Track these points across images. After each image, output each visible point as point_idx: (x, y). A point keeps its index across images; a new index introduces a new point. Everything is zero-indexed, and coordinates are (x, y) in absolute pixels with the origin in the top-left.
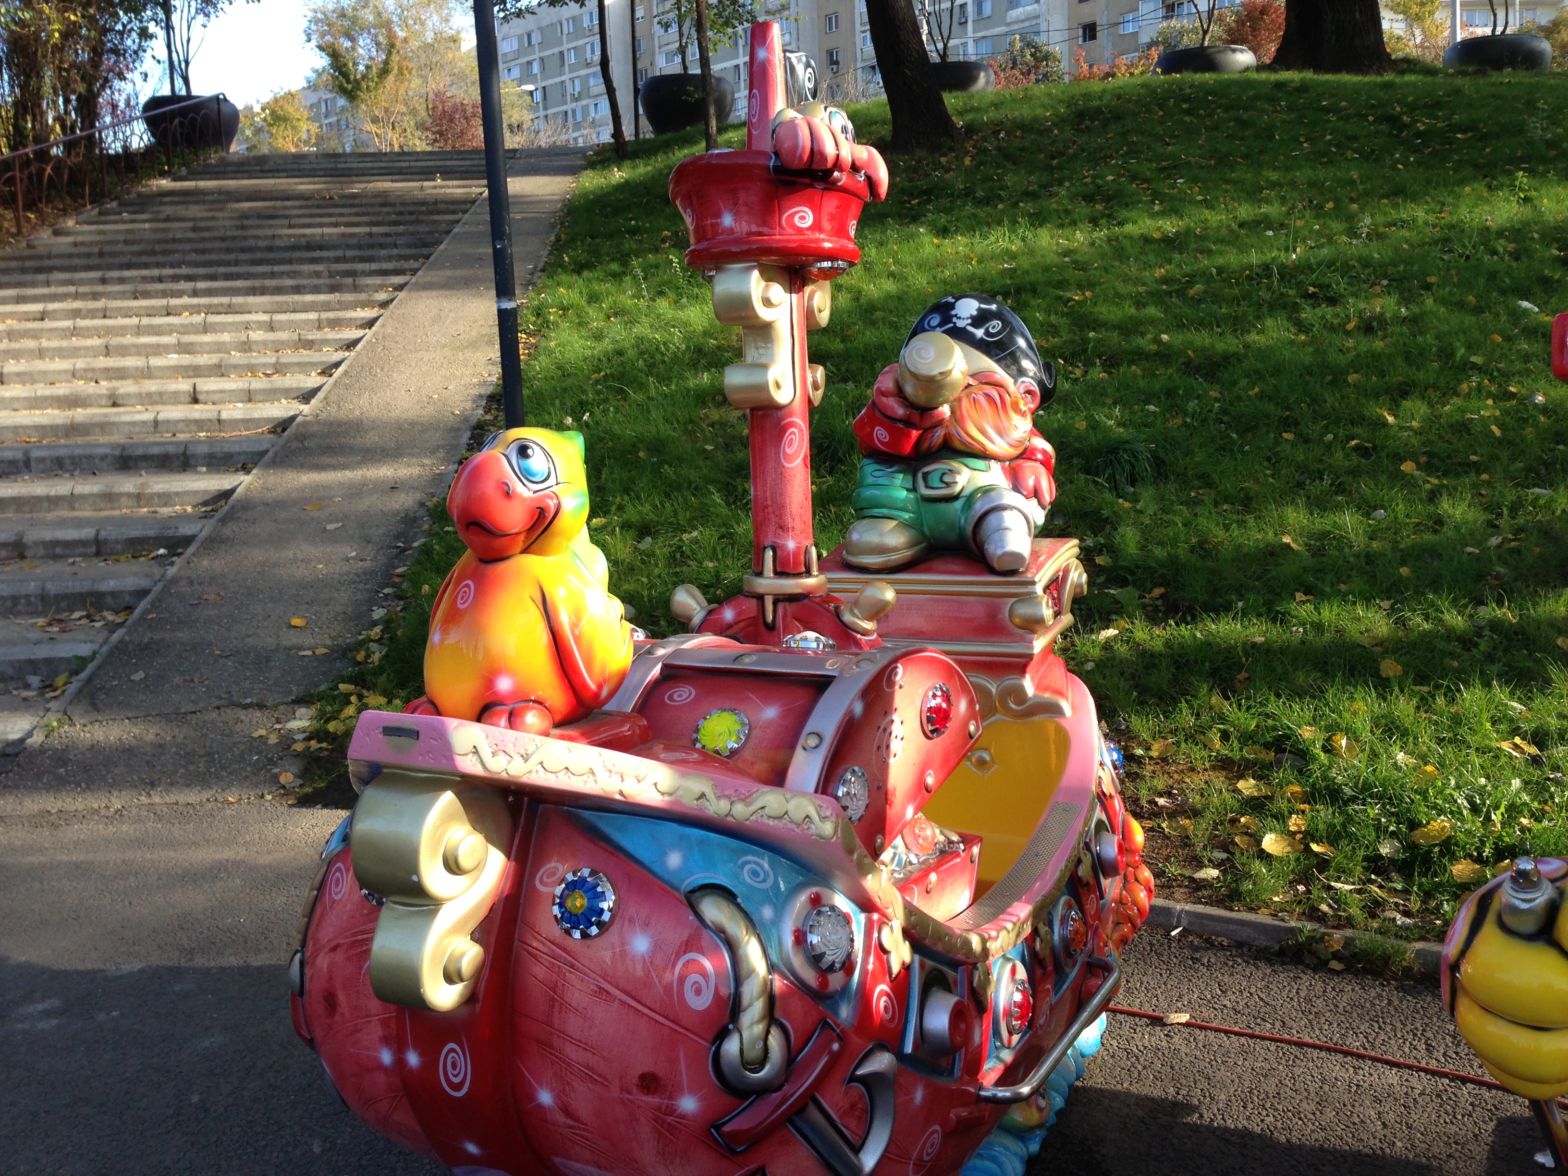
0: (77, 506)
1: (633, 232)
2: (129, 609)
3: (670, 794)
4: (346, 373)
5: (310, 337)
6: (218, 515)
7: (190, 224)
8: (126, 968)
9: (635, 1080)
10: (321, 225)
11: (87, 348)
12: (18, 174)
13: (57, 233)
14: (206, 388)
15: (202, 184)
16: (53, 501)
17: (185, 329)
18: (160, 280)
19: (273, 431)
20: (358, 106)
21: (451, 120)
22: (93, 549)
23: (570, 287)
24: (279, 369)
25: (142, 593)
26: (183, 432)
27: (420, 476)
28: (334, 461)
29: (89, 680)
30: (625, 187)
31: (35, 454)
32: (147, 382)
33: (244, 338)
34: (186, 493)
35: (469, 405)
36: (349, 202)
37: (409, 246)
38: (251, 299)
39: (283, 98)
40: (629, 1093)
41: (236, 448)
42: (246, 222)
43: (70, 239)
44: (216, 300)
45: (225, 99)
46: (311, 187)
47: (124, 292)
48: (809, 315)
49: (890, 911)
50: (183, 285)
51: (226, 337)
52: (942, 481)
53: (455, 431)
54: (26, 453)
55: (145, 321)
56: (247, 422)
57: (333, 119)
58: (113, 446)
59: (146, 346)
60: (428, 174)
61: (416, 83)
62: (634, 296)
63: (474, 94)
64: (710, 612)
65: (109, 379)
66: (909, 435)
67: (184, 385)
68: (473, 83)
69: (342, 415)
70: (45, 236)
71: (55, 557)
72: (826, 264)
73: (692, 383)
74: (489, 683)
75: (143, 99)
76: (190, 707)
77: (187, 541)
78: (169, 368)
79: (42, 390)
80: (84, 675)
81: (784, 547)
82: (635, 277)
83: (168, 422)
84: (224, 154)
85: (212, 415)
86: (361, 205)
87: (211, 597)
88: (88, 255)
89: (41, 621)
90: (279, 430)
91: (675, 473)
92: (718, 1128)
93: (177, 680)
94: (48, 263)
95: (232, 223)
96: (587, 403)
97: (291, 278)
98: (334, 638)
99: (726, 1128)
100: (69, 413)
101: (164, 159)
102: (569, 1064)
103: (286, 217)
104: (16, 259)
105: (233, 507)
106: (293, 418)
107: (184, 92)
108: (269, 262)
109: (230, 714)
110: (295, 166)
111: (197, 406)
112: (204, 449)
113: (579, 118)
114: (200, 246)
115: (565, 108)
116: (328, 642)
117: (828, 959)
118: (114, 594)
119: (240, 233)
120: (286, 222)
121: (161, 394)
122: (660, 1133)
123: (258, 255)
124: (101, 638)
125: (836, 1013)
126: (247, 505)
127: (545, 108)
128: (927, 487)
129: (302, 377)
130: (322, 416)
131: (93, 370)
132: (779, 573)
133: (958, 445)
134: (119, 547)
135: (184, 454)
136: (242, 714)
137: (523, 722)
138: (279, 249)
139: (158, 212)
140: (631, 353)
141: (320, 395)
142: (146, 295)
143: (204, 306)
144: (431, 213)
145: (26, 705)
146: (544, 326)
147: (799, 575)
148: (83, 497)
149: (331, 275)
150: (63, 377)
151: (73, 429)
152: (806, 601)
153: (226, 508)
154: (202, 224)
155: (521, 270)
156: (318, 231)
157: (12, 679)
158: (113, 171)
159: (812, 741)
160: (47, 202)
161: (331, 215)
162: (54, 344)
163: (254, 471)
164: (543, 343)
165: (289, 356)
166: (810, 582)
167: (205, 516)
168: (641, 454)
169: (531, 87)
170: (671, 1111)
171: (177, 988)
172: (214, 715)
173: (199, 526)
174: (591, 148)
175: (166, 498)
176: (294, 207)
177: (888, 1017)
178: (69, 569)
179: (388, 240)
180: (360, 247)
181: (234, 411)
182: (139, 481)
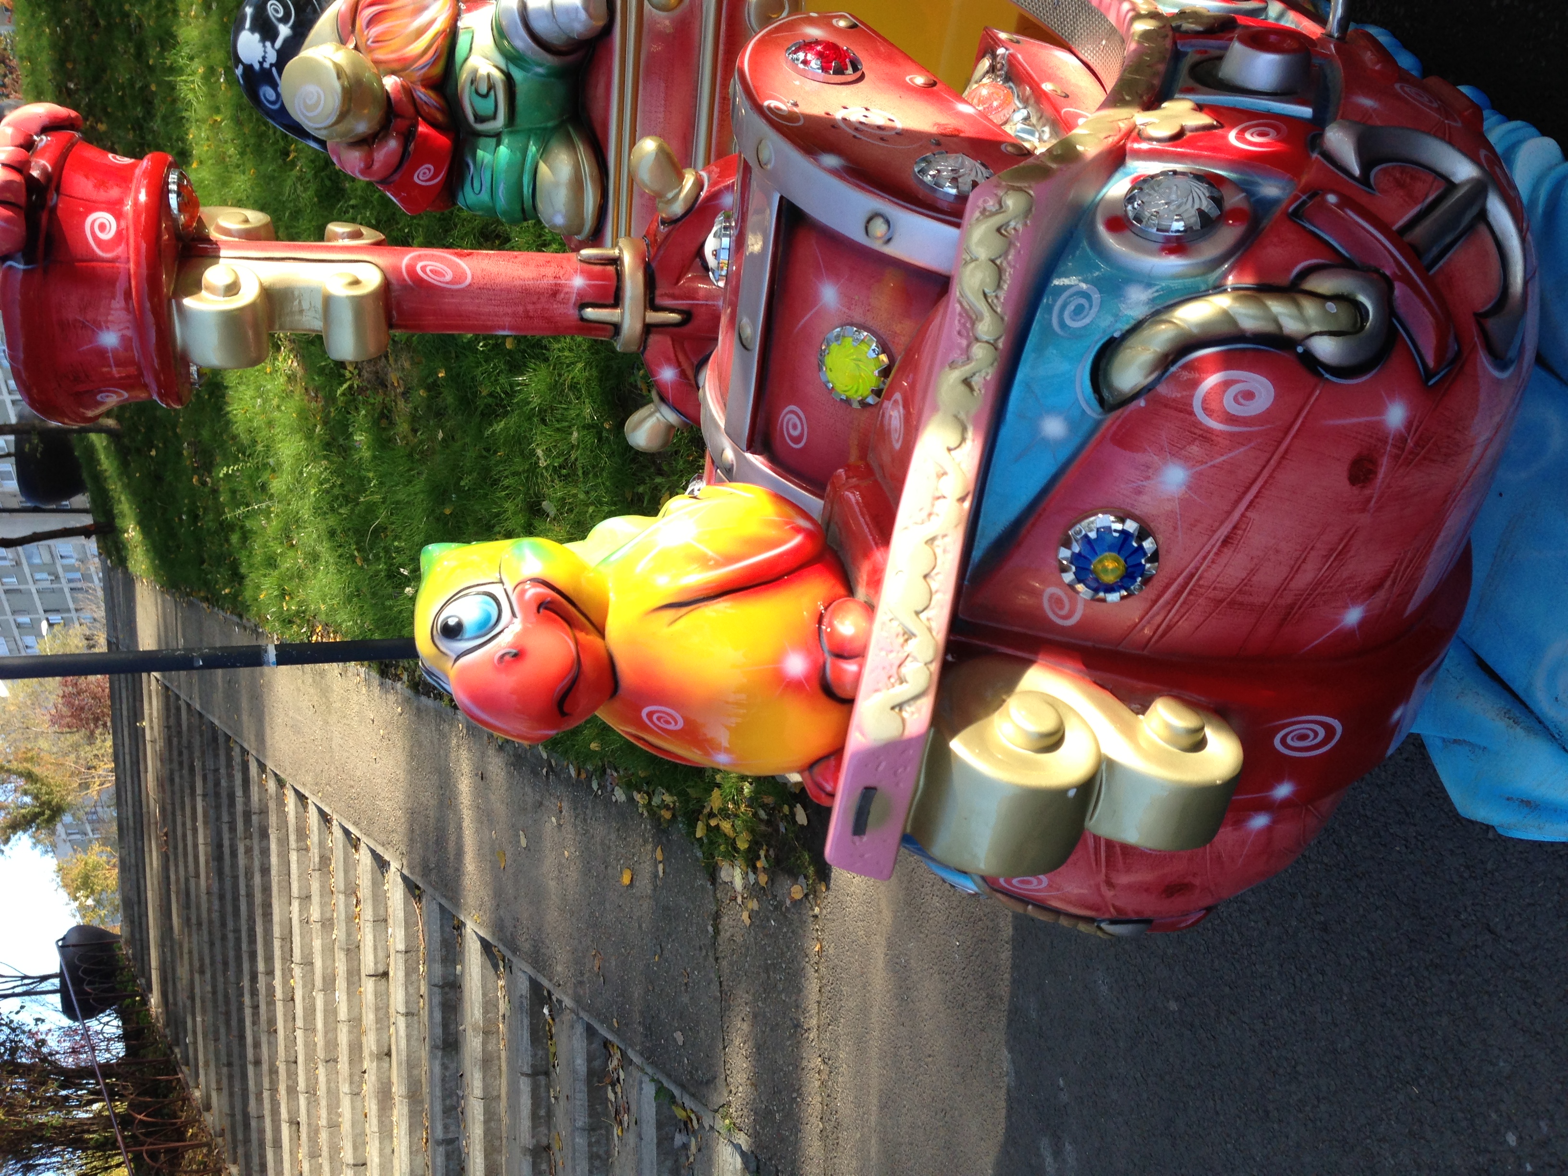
0: (495, 1093)
1: (195, 517)
2: (606, 1044)
3: (964, 429)
4: (356, 824)
5: (317, 859)
6: (508, 954)
7: (197, 976)
8: (1006, 1066)
9: (1356, 490)
10: (195, 846)
11: (328, 1081)
12: (145, 1148)
13: (208, 1107)
14: (372, 964)
15: (154, 963)
16: (490, 1117)
17: (308, 983)
18: (256, 1007)
19: (419, 899)
20: (68, 804)
21: (82, 709)
22: (542, 1079)
23: (258, 587)
24: (351, 890)
25: (590, 1031)
26: (419, 988)
27: (469, 750)
28: (453, 838)
29: (683, 1087)
30: (144, 525)
31: (439, 1134)
32: (364, 1022)
33: (319, 925)
34: (484, 986)
35: (392, 697)
36: (170, 817)
37: (216, 756)
38: (276, 918)
39: (63, 879)
40: (1369, 500)
41: (437, 936)
42: (194, 920)
43: (214, 1095)
44: (277, 953)
45: (63, 939)
46: (154, 854)
47: (269, 1043)
48: (251, 236)
49: (1124, 126)
50: (261, 984)
51: (317, 944)
52: (486, 96)
53: (419, 712)
54: (439, 1143)
55: (299, 1023)
56: (408, 924)
57: (88, 828)
58: (432, 1057)
59: (326, 1024)
60: (137, 735)
61: (43, 744)
62: (268, 518)
63: (53, 684)
64: (663, 399)
65: (361, 1059)
66: (424, 136)
67: (369, 986)
68: (41, 684)
69: (402, 829)
70: (210, 1119)
71: (550, 1115)
72: (173, 200)
73: (367, 454)
74: (793, 686)
75: (66, 1022)
76: (715, 987)
77: (535, 986)
78: (349, 1000)
79: (372, 1125)
80: (677, 1092)
81: (581, 294)
82: (247, 516)
83: (407, 1002)
84: (122, 941)
85: (401, 959)
86: (173, 804)
87: (597, 963)
88: (231, 1077)
89: (616, 1131)
90: (417, 892)
91: (470, 473)
92: (1429, 374)
93: (685, 999)
94: (239, 1117)
95: (195, 937)
96: (389, 570)
97: (252, 877)
98: (645, 841)
99: (1431, 363)
100: (397, 1099)
101: (128, 1001)
102: (1319, 583)
103: (187, 880)
104: (235, 1148)
105: (500, 940)
106: (404, 878)
107: (57, 981)
108: (236, 899)
109: (723, 946)
110: (133, 870)
111: (391, 974)
112: (438, 968)
113: (78, 575)
114: (219, 966)
115: (67, 590)
116: (649, 847)
117: (1206, 205)
118: (590, 1059)
119: (205, 927)
120: (192, 881)
121: (377, 1009)
122: (1424, 458)
123: (229, 908)
124: (637, 1074)
125: (1274, 202)
126: (498, 926)
127: (68, 610)
128: (494, 117)
129: (360, 869)
130: (403, 848)
131: (351, 1075)
132: (616, 301)
133: (438, 70)
134: (540, 1053)
135: (442, 987)
136: (725, 935)
137: (852, 639)
138: (221, 888)
139: (185, 1006)
140: (332, 521)
141: (380, 850)
142: (272, 1021)
143: (283, 964)
144: (180, 733)
145: (706, 1150)
146: (302, 616)
147: (619, 275)
148: (486, 1088)
149: (248, 836)
150: (359, 1104)
151: (413, 1096)
152: (654, 265)
153: (501, 948)
154: (197, 964)
155: (240, 639)
156: (201, 848)
157: (676, 1161)
158: (142, 1052)
159: (879, 228)
160: (176, 1117)
161: (184, 836)
162: (323, 1113)
163: (462, 918)
164: (322, 617)
165: (338, 881)
166: (628, 259)
167: (510, 968)
168: (448, 511)
169: (44, 625)
170: (1401, 439)
171: (1034, 1015)
172: (724, 963)
173: (520, 974)
174: (103, 562)
175: (489, 1005)
176: (177, 871)
177: (1273, 133)
178: (562, 1102)
179: (210, 777)
180: (218, 807)
181: (397, 938)
182: (470, 1033)
